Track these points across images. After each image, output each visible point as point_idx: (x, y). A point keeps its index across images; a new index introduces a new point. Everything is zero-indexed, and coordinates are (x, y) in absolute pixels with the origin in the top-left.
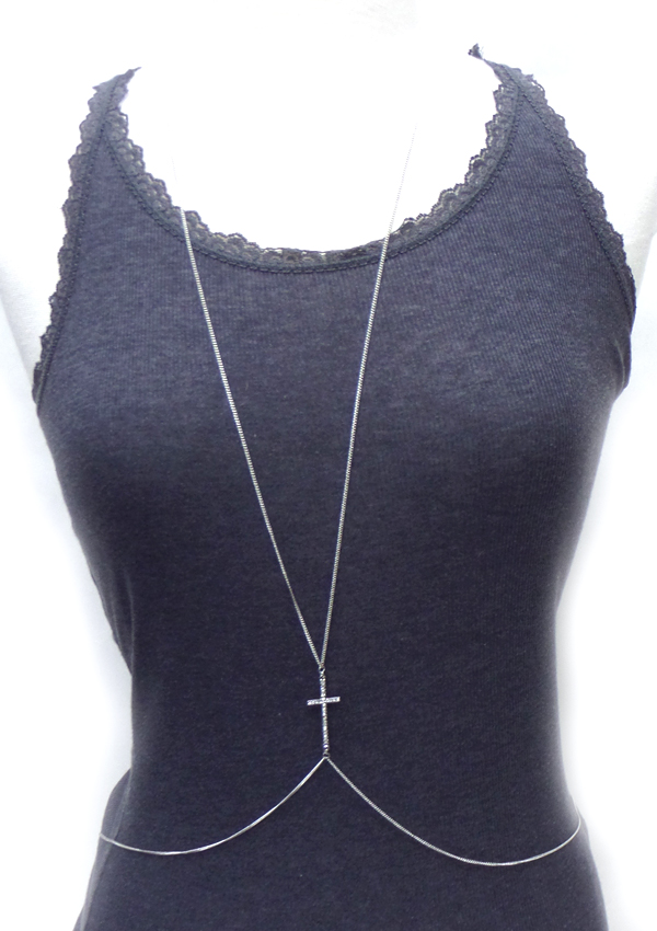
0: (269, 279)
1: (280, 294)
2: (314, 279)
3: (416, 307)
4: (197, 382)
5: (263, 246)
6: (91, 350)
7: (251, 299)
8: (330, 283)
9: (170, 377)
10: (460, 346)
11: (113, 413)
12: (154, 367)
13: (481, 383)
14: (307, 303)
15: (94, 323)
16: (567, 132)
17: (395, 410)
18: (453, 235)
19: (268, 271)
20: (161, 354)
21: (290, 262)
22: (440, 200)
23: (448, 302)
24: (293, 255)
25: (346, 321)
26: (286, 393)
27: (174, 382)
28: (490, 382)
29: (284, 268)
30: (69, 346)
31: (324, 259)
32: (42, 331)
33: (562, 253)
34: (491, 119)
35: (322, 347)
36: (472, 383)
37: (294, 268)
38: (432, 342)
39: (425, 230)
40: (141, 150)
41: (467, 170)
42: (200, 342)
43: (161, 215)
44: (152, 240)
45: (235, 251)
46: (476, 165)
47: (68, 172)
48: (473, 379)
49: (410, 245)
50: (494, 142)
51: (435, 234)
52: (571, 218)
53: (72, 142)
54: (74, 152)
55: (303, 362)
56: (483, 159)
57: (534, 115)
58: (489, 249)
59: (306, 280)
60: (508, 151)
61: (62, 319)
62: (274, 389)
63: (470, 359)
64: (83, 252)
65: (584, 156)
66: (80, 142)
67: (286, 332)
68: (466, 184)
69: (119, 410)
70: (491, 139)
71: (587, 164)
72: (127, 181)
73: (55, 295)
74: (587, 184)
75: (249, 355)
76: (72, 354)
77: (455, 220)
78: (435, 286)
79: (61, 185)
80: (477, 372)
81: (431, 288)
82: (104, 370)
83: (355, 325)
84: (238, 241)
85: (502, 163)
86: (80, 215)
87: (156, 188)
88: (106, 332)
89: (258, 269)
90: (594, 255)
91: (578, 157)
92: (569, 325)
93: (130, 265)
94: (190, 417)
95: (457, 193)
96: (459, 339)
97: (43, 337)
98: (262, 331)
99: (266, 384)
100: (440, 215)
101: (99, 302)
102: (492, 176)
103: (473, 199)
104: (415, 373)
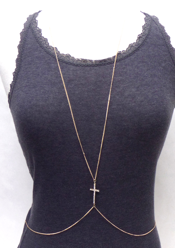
0: (78, 68)
1: (80, 72)
2: (91, 68)
3: (121, 78)
4: (54, 98)
5: (76, 58)
6: (24, 88)
7: (71, 73)
8: (95, 70)
9: (46, 96)
10: (133, 90)
11: (29, 106)
12: (42, 93)
13: (140, 101)
14: (88, 75)
15: (25, 80)
16: (165, 30)
17: (114, 108)
18: (132, 57)
19: (77, 65)
20: (44, 89)
21: (84, 63)
22: (129, 46)
23: (131, 77)
24: (85, 61)
25: (100, 81)
26: (81, 102)
27: (47, 97)
28: (142, 101)
29: (82, 65)
30: (18, 87)
31: (94, 62)
32: (11, 83)
33: (163, 65)
34: (144, 25)
35: (92, 89)
36: (137, 101)
37: (85, 65)
38: (125, 88)
39: (124, 55)
40: (41, 30)
41: (137, 39)
42: (56, 86)
43: (46, 48)
44: (43, 55)
45: (67, 59)
46: (139, 37)
47: (20, 36)
48: (137, 100)
49: (120, 59)
50: (145, 31)
51: (127, 56)
52: (166, 55)
53: (21, 28)
54: (22, 31)
55: (86, 93)
56: (141, 36)
57: (156, 25)
58: (143, 62)
59: (88, 68)
60: (148, 34)
61: (16, 79)
62: (78, 101)
63: (137, 94)
64: (23, 59)
65: (170, 37)
66: (24, 28)
67: (82, 84)
68: (137, 43)
69: (31, 105)
70: (144, 30)
71: (171, 40)
72: (36, 39)
73: (14, 72)
74: (171, 46)
75: (70, 90)
76: (18, 89)
77: (134, 52)
78: (127, 72)
79: (17, 40)
80: (138, 98)
81: (126, 73)
82: (27, 93)
83: (103, 82)
84: (68, 56)
85: (147, 38)
86: (22, 49)
87: (45, 41)
88: (28, 82)
89: (74, 65)
90: (172, 66)
91: (168, 38)
92: (165, 86)
93: (36, 63)
94: (52, 108)
95: (134, 45)
96: (133, 88)
97: (11, 85)
98: (74, 83)
99: (75, 99)
100: (129, 51)
101: (27, 74)
102: (144, 41)
103: (138, 47)
104: (120, 98)
